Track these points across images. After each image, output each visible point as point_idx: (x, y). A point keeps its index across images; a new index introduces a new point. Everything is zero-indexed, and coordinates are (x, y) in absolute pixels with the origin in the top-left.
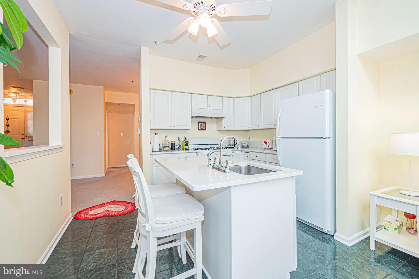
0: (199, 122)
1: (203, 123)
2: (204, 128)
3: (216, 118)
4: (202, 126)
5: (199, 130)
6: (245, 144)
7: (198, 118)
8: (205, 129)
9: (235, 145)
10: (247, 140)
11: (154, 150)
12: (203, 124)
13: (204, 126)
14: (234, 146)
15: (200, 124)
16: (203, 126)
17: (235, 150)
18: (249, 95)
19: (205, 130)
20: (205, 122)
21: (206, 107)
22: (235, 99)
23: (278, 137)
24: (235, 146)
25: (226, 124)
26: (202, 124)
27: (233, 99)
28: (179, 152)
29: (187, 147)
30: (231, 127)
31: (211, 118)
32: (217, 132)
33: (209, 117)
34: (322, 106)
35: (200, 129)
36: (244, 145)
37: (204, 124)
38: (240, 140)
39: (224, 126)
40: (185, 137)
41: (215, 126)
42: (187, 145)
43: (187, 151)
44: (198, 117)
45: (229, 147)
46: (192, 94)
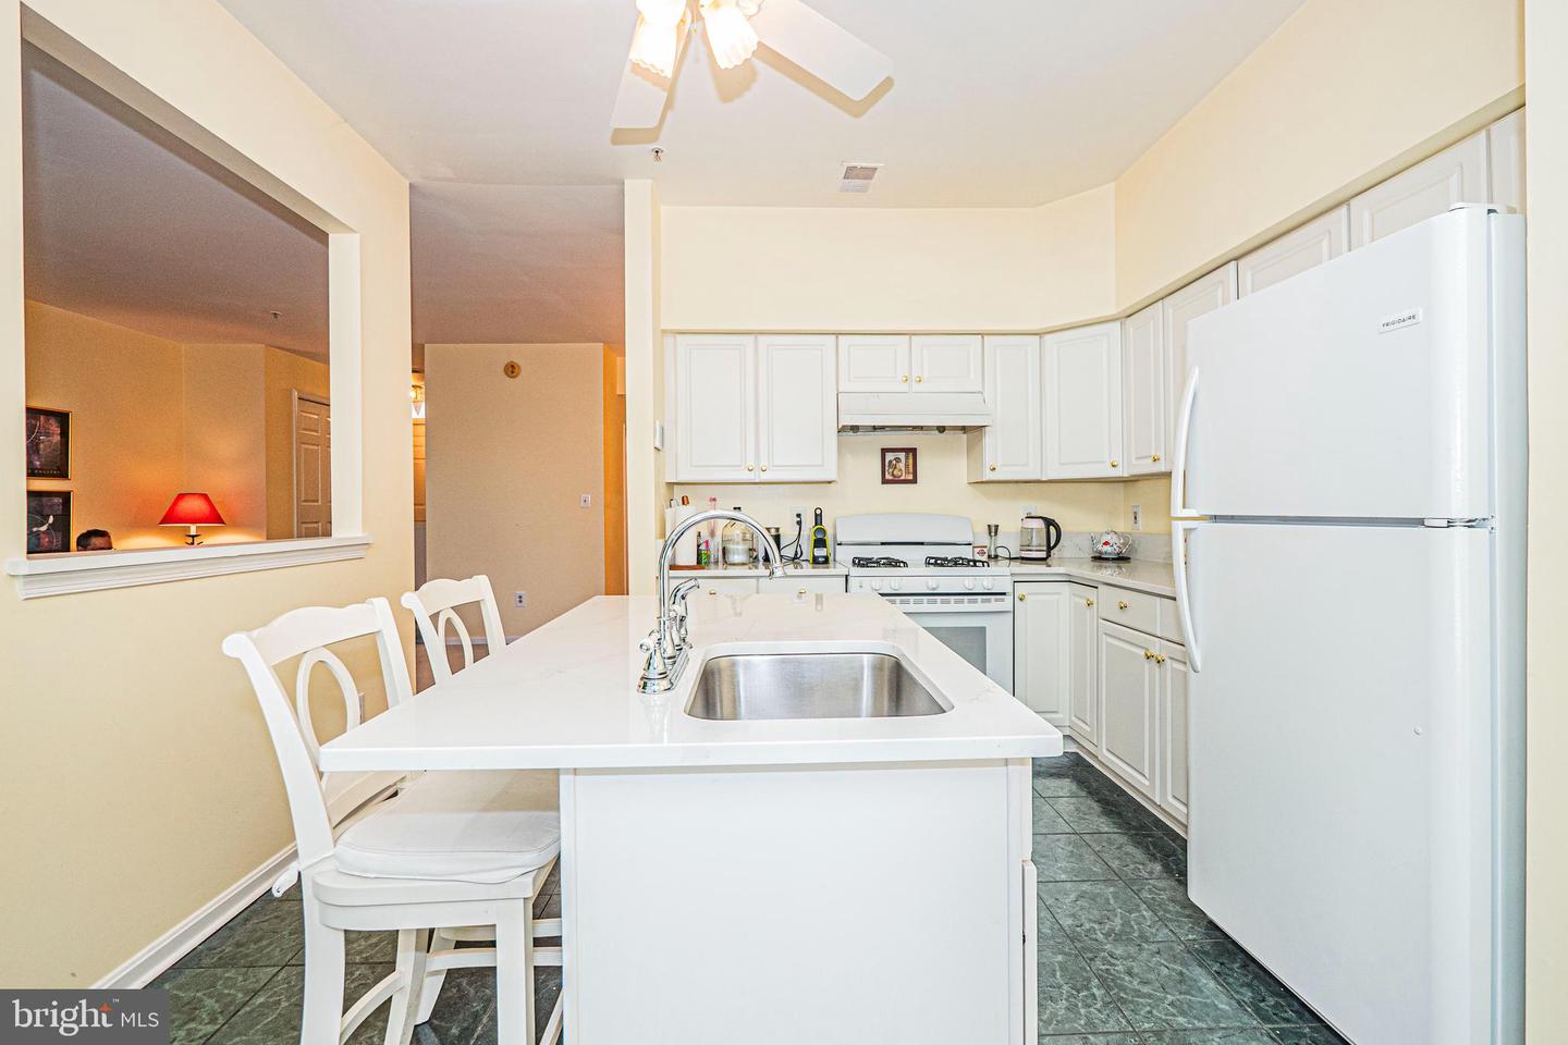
0: (884, 451)
1: (902, 456)
2: (907, 472)
3: (964, 429)
4: (900, 465)
5: (885, 481)
6: (1106, 543)
7: (878, 434)
8: (911, 477)
9: (1049, 549)
10: (1123, 525)
11: (680, 562)
12: (903, 460)
13: (907, 466)
14: (1043, 555)
15: (890, 456)
16: (902, 465)
17: (1048, 570)
18: (1112, 311)
19: (914, 481)
20: (914, 451)
21: (905, 387)
22: (1047, 337)
23: (1179, 516)
24: (1049, 556)
25: (1000, 457)
26: (898, 460)
27: (1038, 337)
28: (799, 572)
29: (820, 552)
30: (1026, 465)
31: (941, 429)
32: (970, 488)
33: (929, 428)
34: (1420, 317)
35: (888, 477)
36: (1100, 547)
37: (907, 458)
38: (1083, 524)
39: (988, 463)
40: (818, 512)
41: (963, 462)
42: (820, 543)
43: (821, 571)
44: (882, 428)
45: (1023, 558)
46: (837, 334)
